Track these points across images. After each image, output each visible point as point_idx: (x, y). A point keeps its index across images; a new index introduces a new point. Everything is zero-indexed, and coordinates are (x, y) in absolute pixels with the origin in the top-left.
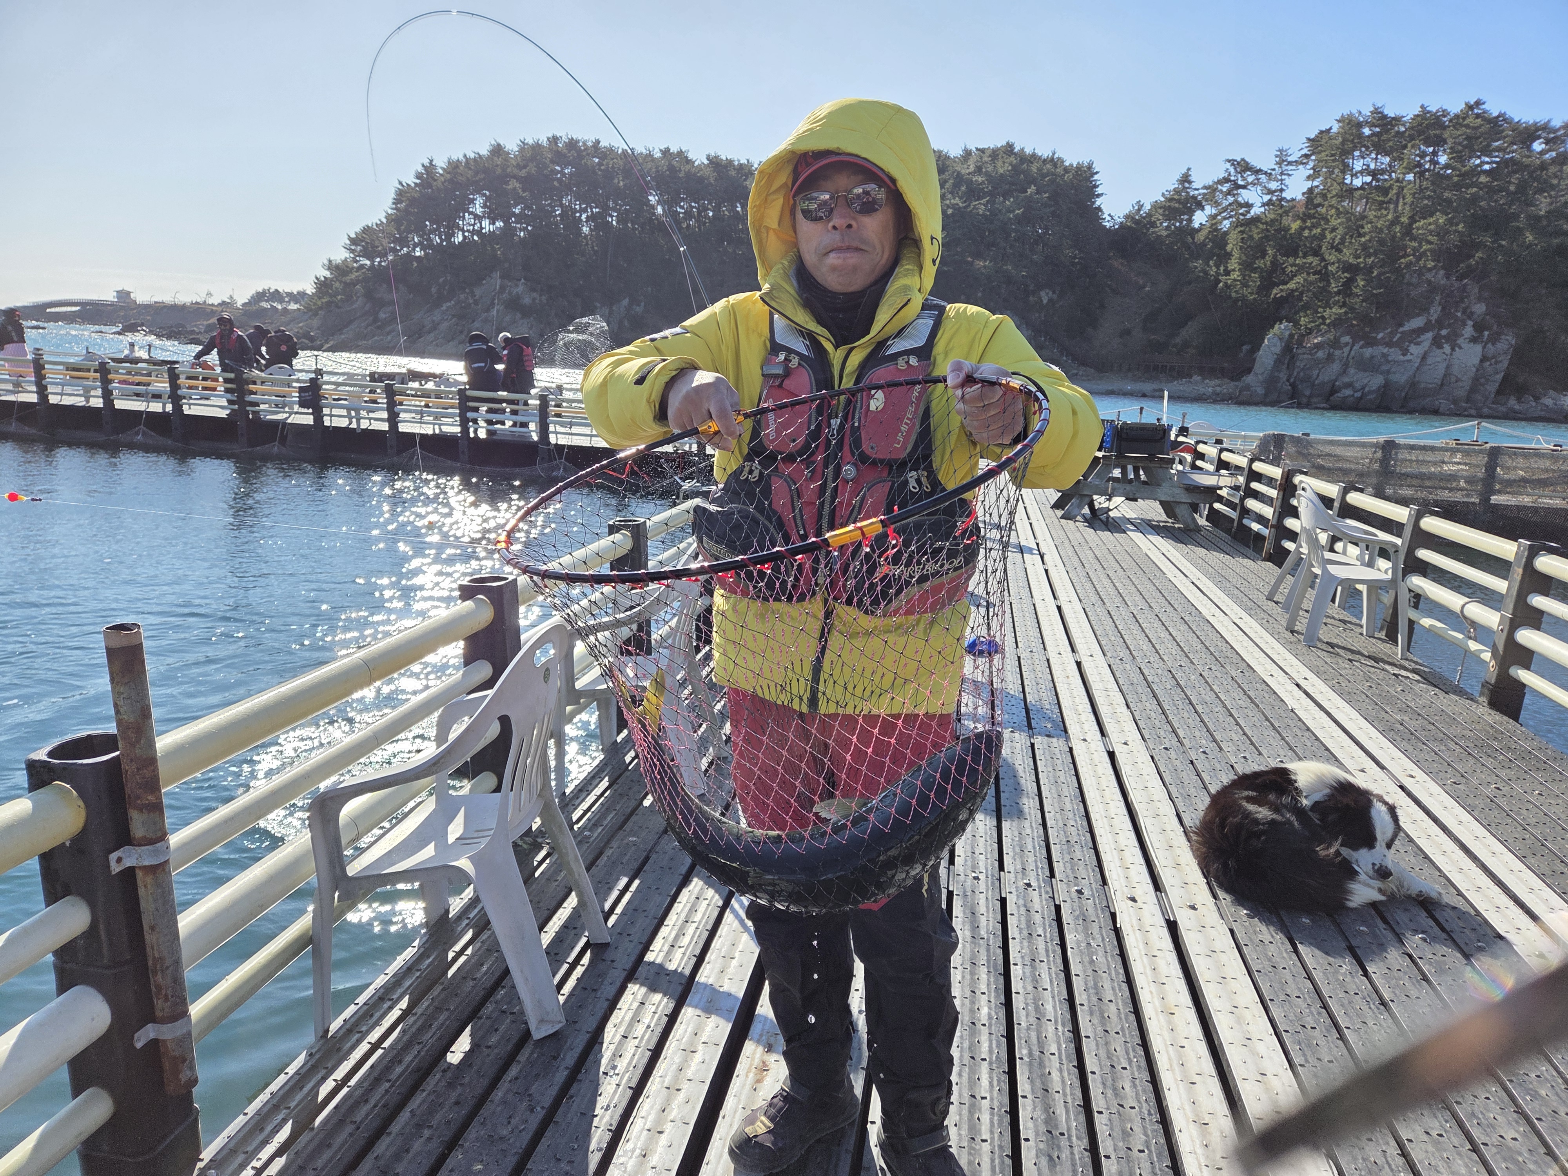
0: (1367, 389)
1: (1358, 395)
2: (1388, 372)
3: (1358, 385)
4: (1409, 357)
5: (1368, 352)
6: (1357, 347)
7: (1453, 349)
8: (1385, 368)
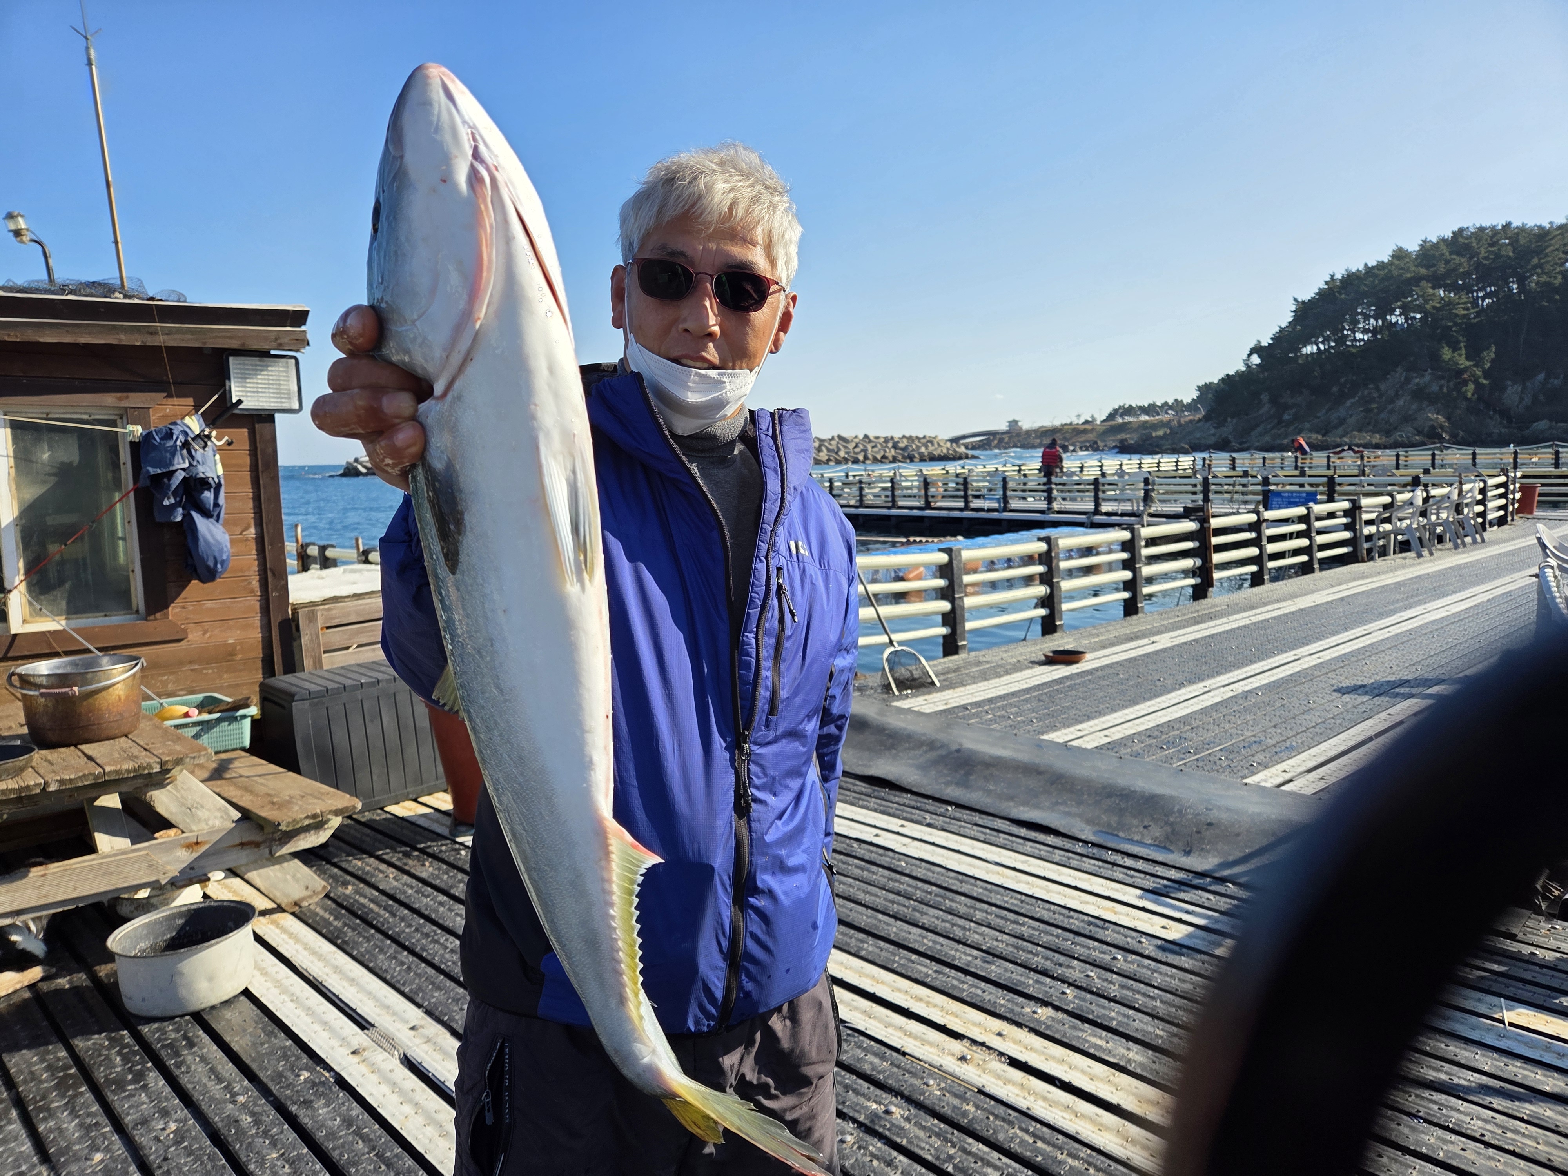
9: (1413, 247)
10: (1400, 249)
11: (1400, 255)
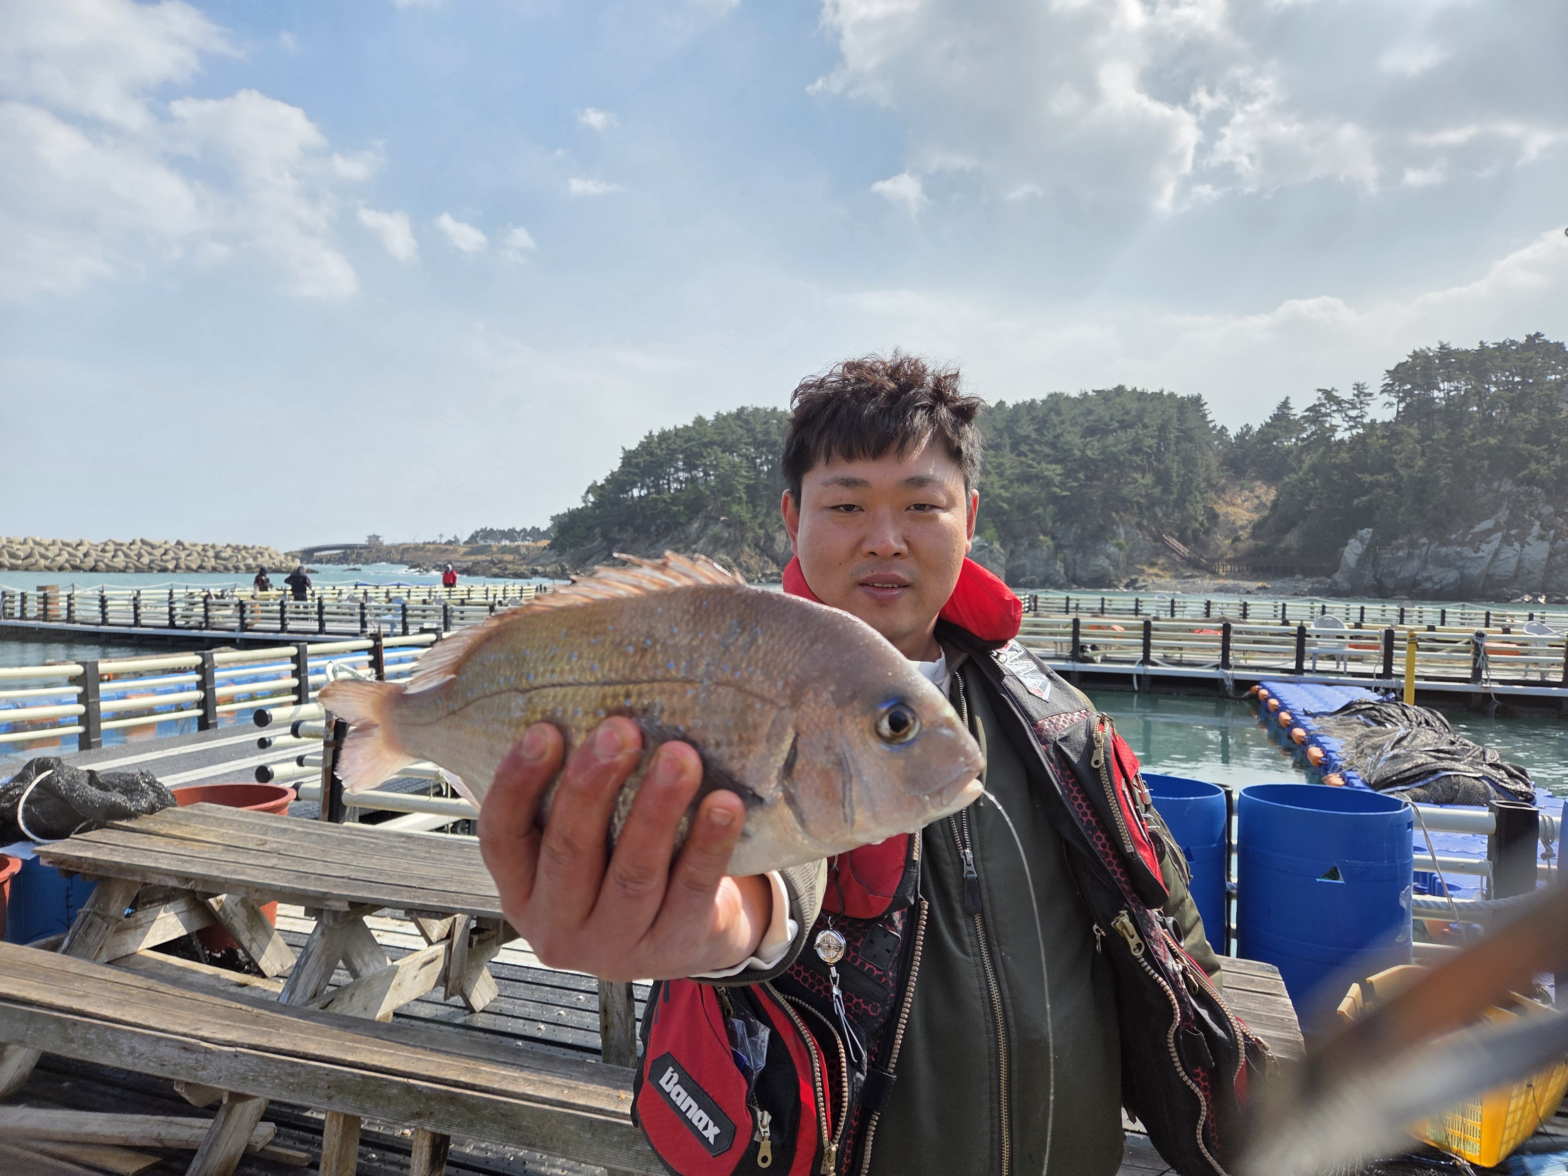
0: (1444, 582)
1: (1437, 587)
2: (1463, 567)
3: (1436, 579)
4: (1480, 554)
5: (1444, 550)
6: (1433, 547)
7: (1522, 547)
8: (1459, 564)
9: (710, 417)
10: (700, 417)
11: (700, 421)
